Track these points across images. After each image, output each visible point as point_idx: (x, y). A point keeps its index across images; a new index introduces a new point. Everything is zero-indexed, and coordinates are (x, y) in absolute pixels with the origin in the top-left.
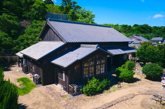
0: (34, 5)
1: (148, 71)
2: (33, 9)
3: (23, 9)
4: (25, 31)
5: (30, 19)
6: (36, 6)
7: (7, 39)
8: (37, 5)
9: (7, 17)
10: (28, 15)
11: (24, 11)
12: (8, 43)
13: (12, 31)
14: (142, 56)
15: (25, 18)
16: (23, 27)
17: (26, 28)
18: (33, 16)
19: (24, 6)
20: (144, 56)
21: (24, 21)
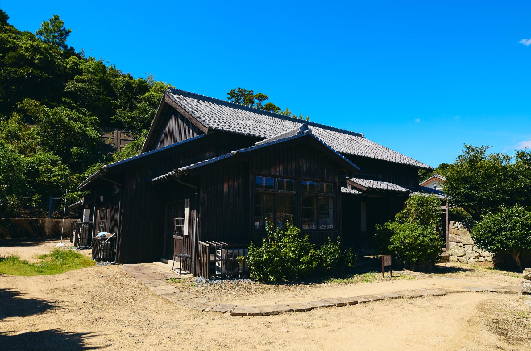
0: (147, 94)
1: (495, 234)
2: (144, 105)
3: (118, 103)
4: (114, 155)
5: (132, 128)
6: (153, 96)
7: (56, 169)
8: (155, 94)
9: (68, 116)
10: (130, 118)
11: (119, 107)
12: (54, 179)
13: (75, 150)
14: (464, 188)
15: (120, 125)
16: (109, 146)
17: (119, 149)
18: (141, 122)
19: (121, 95)
20: (472, 188)
21: (116, 131)
